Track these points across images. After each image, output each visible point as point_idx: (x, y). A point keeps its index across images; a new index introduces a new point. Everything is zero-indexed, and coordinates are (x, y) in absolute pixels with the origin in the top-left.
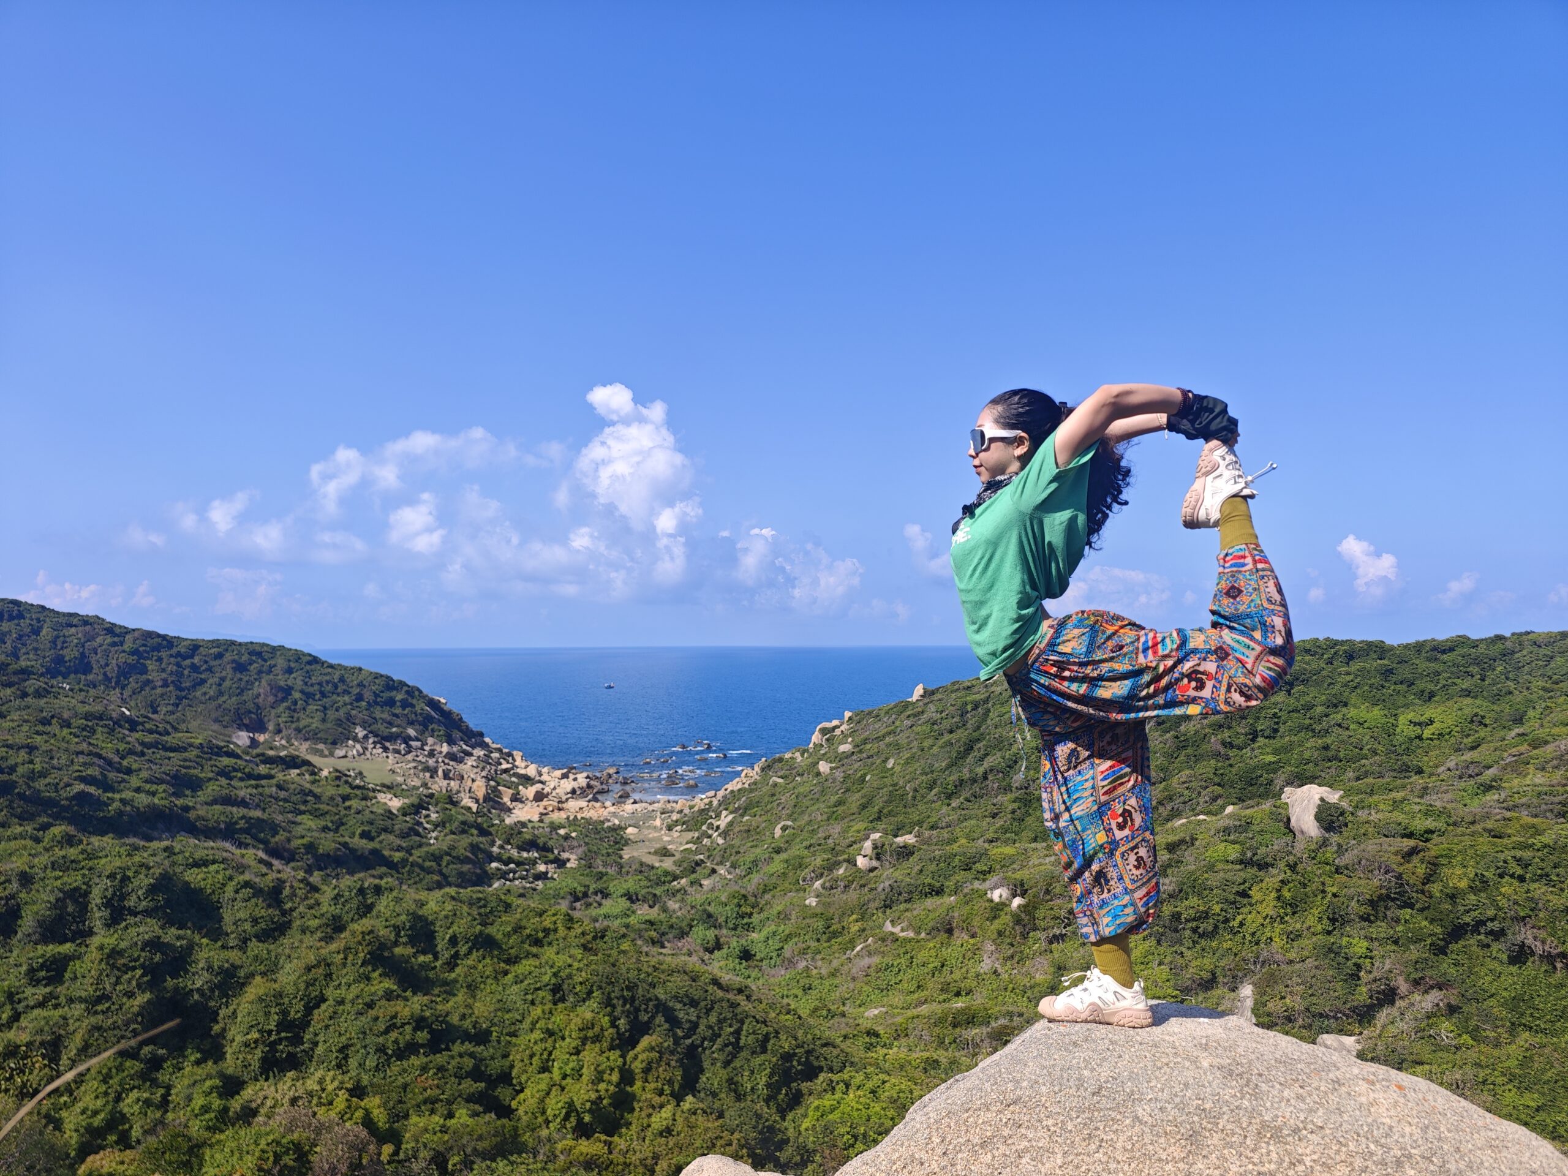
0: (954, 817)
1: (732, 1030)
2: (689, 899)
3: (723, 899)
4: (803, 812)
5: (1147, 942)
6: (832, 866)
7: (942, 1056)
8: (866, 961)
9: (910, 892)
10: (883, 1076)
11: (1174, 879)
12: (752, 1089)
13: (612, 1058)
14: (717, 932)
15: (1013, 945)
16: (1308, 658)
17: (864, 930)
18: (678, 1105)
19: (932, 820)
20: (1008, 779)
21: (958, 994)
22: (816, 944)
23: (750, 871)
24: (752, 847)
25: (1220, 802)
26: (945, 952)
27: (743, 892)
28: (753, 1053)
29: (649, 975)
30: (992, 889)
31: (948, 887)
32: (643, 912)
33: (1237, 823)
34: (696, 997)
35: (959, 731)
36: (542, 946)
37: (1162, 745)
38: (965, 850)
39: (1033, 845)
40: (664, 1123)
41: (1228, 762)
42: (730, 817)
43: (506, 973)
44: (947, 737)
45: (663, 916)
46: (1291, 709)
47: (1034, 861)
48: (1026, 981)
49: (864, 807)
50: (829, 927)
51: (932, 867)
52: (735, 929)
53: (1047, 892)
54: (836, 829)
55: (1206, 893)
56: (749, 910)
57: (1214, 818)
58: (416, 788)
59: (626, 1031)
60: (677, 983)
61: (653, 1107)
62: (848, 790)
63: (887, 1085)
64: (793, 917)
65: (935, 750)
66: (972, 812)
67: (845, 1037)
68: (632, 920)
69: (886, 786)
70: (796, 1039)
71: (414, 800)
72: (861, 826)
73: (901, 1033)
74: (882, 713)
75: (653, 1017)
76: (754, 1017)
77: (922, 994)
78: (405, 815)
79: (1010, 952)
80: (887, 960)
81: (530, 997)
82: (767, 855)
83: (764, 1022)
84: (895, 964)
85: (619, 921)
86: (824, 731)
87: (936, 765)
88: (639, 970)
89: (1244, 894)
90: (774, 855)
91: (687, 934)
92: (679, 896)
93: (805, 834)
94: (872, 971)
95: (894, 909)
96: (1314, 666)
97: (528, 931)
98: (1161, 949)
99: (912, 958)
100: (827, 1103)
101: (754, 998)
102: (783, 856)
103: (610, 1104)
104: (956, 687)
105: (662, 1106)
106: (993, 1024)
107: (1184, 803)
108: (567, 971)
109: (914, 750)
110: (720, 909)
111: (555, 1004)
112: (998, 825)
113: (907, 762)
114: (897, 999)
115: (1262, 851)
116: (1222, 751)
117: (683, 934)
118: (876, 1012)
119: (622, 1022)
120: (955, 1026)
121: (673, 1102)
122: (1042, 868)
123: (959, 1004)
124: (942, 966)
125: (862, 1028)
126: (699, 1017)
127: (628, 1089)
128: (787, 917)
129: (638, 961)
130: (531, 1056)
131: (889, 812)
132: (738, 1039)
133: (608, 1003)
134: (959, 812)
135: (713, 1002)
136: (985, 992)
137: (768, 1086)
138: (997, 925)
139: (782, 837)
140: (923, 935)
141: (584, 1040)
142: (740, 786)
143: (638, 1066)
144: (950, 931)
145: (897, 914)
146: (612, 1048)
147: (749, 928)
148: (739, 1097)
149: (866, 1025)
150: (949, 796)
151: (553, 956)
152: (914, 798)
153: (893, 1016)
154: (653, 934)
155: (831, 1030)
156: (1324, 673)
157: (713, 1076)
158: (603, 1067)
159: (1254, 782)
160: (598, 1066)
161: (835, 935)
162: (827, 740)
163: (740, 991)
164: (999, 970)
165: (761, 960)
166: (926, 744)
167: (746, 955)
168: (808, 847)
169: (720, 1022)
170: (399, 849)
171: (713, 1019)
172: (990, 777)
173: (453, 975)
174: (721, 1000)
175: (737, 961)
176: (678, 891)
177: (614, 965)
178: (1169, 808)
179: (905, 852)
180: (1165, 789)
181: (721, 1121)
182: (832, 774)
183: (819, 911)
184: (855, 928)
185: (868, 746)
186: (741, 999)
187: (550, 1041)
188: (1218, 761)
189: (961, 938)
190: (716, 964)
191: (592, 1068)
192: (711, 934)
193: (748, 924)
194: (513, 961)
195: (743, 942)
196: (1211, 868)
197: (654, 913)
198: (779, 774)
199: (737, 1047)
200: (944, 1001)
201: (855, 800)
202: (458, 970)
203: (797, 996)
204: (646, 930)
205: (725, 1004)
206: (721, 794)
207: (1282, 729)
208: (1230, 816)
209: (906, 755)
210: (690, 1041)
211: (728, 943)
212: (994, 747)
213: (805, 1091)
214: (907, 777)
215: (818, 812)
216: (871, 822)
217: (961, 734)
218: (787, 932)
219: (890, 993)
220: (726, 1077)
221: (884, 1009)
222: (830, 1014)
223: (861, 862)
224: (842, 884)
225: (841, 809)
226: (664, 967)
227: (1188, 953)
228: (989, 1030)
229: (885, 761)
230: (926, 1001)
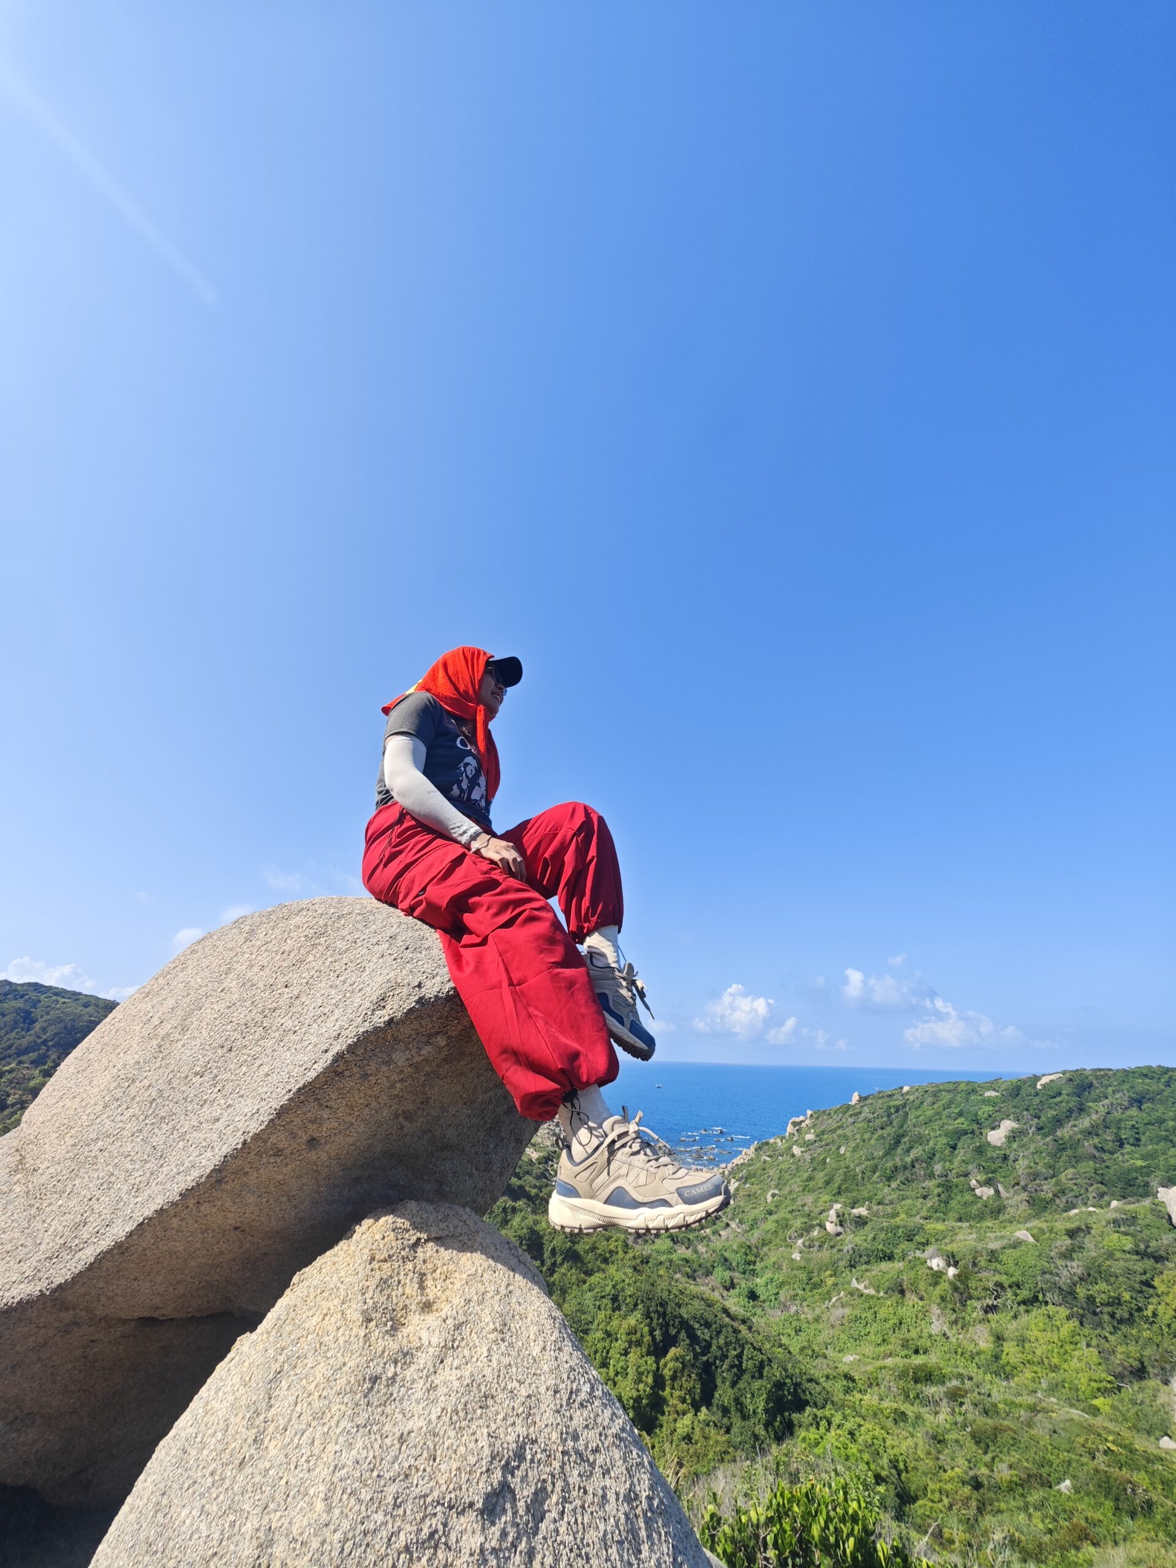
0: (894, 1196)
1: (736, 1353)
2: (712, 1245)
3: (735, 1247)
4: (785, 1184)
5: (1071, 1322)
6: (808, 1229)
7: (910, 1410)
8: (840, 1312)
9: (868, 1256)
10: (859, 1420)
11: (1080, 1263)
12: (754, 1411)
13: (649, 1362)
14: (731, 1274)
15: (955, 1311)
16: (1147, 1081)
17: (837, 1284)
18: (696, 1415)
19: (879, 1197)
20: (930, 1168)
21: (916, 1352)
22: (803, 1292)
23: (752, 1227)
24: (752, 1208)
25: (1106, 1198)
26: (901, 1311)
27: (748, 1243)
28: (753, 1377)
29: (676, 1297)
30: (931, 1258)
31: (897, 1254)
32: (682, 1252)
33: (1124, 1217)
34: (709, 1320)
35: (889, 1128)
36: (608, 1264)
37: (1045, 1147)
38: (905, 1223)
39: (959, 1224)
40: (686, 1430)
41: (1104, 1164)
42: (737, 1184)
43: (585, 1282)
44: (880, 1132)
45: (695, 1256)
46: (1146, 1122)
47: (960, 1237)
48: (971, 1347)
49: (827, 1183)
50: (810, 1279)
51: (882, 1236)
52: (744, 1273)
53: (975, 1264)
54: (809, 1199)
55: (1112, 1279)
56: (753, 1259)
57: (1102, 1211)
58: (547, 1146)
59: (661, 1341)
60: (697, 1306)
61: (677, 1412)
62: (815, 1169)
63: (863, 1429)
64: (784, 1267)
65: (873, 1142)
66: (908, 1193)
67: (827, 1377)
68: (674, 1257)
69: (841, 1168)
70: (786, 1371)
71: (545, 1154)
72: (827, 1198)
73: (873, 1382)
74: (833, 1113)
75: (678, 1332)
76: (752, 1344)
77: (887, 1348)
78: (540, 1164)
79: (953, 1317)
80: (857, 1312)
81: (598, 1303)
82: (763, 1216)
83: (760, 1350)
84: (863, 1317)
85: (665, 1256)
86: (795, 1124)
87: (876, 1154)
88: (670, 1292)
89: (1148, 1284)
90: (768, 1216)
91: (711, 1273)
92: (705, 1242)
93: (788, 1202)
94: (845, 1321)
95: (858, 1268)
96: (1154, 1088)
97: (600, 1251)
98: (1086, 1331)
99: (875, 1313)
100: (812, 1437)
101: (754, 1329)
102: (774, 1217)
103: (647, 1405)
104: (881, 1095)
105: (684, 1414)
106: (948, 1384)
107: (1076, 1197)
108: (621, 1285)
109: (858, 1141)
110: (733, 1256)
111: (614, 1311)
112: (929, 1205)
113: (854, 1150)
114: (868, 1349)
115: (1153, 1244)
116: (1097, 1154)
117: (708, 1273)
118: (852, 1359)
119: (657, 1333)
120: (916, 1382)
121: (692, 1412)
122: (967, 1243)
123: (918, 1360)
124: (901, 1323)
125: (840, 1371)
126: (711, 1338)
127: (661, 1393)
128: (780, 1268)
129: (670, 1284)
130: (596, 1352)
131: (847, 1188)
132: (741, 1363)
133: (647, 1315)
134: (898, 1192)
135: (721, 1326)
136: (939, 1353)
137: (766, 1411)
138: (938, 1291)
139: (772, 1202)
140: (882, 1294)
141: (630, 1343)
142: (742, 1161)
143: (667, 1373)
144: (902, 1292)
145: (860, 1273)
146: (649, 1354)
147: (754, 1273)
148: (745, 1417)
149: (843, 1368)
150: (889, 1179)
151: (614, 1272)
152: (863, 1178)
153: (865, 1364)
154: (688, 1270)
155: (817, 1369)
156: (1165, 1094)
157: (724, 1394)
158: (642, 1369)
159: (1132, 1183)
160: (639, 1367)
161: (816, 1286)
162: (797, 1130)
163: (744, 1322)
164: (948, 1334)
165: (764, 1302)
166: (866, 1136)
167: (753, 1296)
168: (791, 1212)
169: (727, 1344)
170: (535, 1187)
171: (722, 1341)
172: (917, 1165)
173: (552, 1279)
174: (726, 1326)
175: (746, 1299)
176: (705, 1238)
177: (653, 1285)
178: (1064, 1200)
179: (861, 1222)
180: (1056, 1184)
181: (727, 1436)
182: (803, 1156)
183: (803, 1264)
184: (830, 1282)
185: (826, 1136)
186: (742, 1328)
187: (608, 1341)
188: (1095, 1163)
189: (911, 1299)
190: (731, 1300)
191: (634, 1368)
192: (727, 1274)
193: (754, 1270)
194: (589, 1273)
195: (750, 1284)
196: (1110, 1255)
197: (688, 1253)
198: (768, 1154)
199: (741, 1372)
200: (906, 1356)
201: (821, 1177)
202: (556, 1276)
203: (790, 1335)
204: (683, 1266)
205: (730, 1329)
206: (730, 1166)
207: (1143, 1138)
208: (1116, 1210)
209: (853, 1144)
210: (705, 1358)
211: (739, 1284)
212: (916, 1142)
213: (796, 1422)
214: (856, 1162)
215: (796, 1185)
216: (834, 1195)
217: (889, 1130)
218: (780, 1280)
219: (862, 1343)
220: (733, 1396)
221: (857, 1357)
222: (815, 1355)
223: (830, 1228)
224: (817, 1244)
225: (811, 1184)
226: (688, 1292)
227: (1111, 1338)
228: (945, 1389)
229: (838, 1148)
230: (890, 1355)
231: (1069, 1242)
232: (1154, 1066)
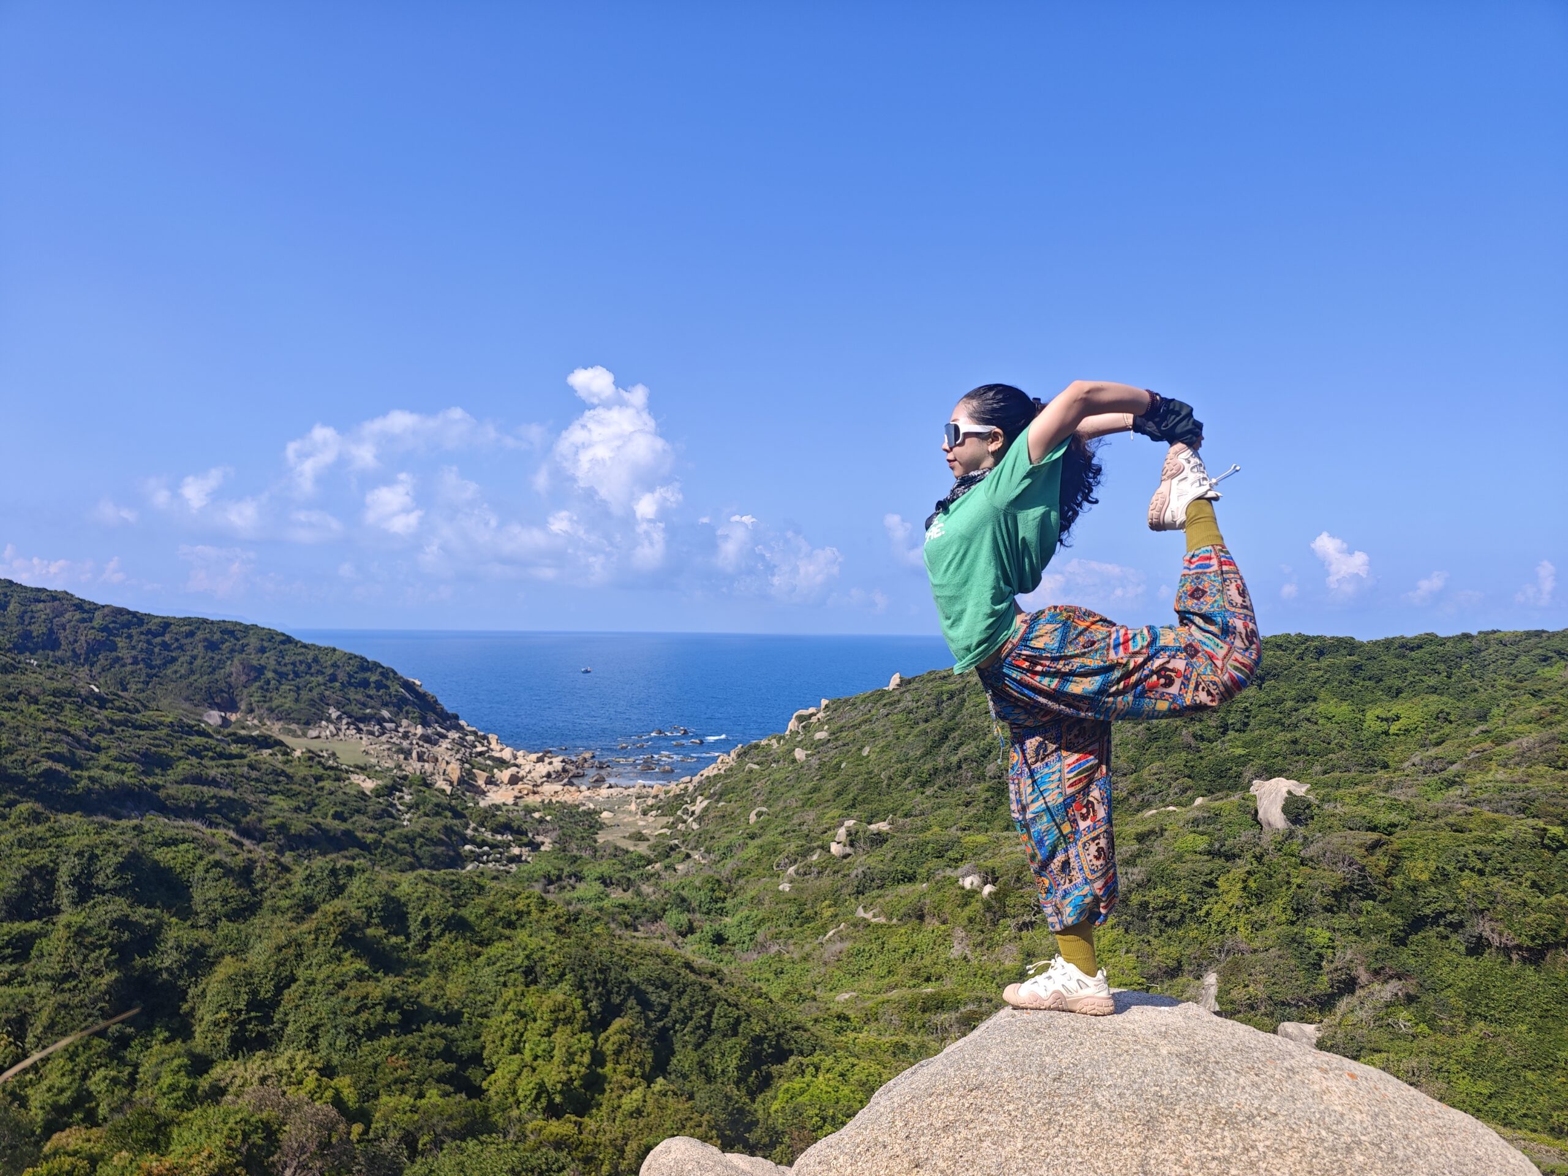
0: (928, 805)
1: (703, 1013)
2: (663, 884)
3: (697, 884)
4: (778, 798)
5: (1115, 931)
6: (806, 852)
7: (912, 1040)
8: (838, 946)
9: (883, 879)
10: (852, 1060)
11: (1143, 869)
12: (723, 1071)
13: (583, 1040)
14: (690, 916)
15: (983, 932)
16: (1278, 653)
17: (836, 915)
18: (649, 1087)
19: (906, 808)
20: (981, 768)
21: (928, 979)
22: (789, 929)
23: (724, 856)
24: (726, 832)
25: (1189, 793)
26: (916, 938)
27: (717, 877)
28: (724, 1036)
29: (621, 958)
30: (963, 877)
31: (920, 874)
32: (617, 895)
33: (1206, 815)
34: (668, 981)
35: (935, 720)
36: (515, 928)
37: (1134, 737)
38: (938, 838)
39: (1005, 834)
40: (635, 1104)
41: (1198, 755)
42: (706, 803)
43: (478, 955)
44: (922, 726)
45: (636, 900)
46: (1261, 703)
47: (1006, 849)
48: (995, 967)
49: (839, 794)
50: (801, 912)
51: (905, 854)
52: (708, 913)
53: (1018, 880)
54: (810, 816)
55: (1174, 882)
56: (722, 895)
57: (1184, 809)
58: (389, 770)
59: (598, 1013)
60: (650, 967)
61: (624, 1089)
62: (823, 777)
63: (857, 1068)
64: (767, 902)
65: (910, 738)
66: (946, 801)
67: (816, 1021)
68: (606, 903)
69: (861, 774)
70: (767, 1022)
71: (388, 782)
72: (835, 813)
73: (870, 1017)
74: (859, 702)
75: (625, 1000)
76: (726, 1000)
77: (893, 979)
78: (378, 796)
79: (980, 939)
80: (859, 945)
81: (502, 979)
82: (741, 841)
83: (736, 1006)
84: (867, 949)
85: (593, 904)
86: (801, 719)
87: (911, 754)
88: (612, 953)
89: (1211, 884)
90: (748, 841)
91: (661, 918)
92: (653, 881)
93: (780, 820)
94: (843, 956)
95: (867, 895)
96: (1285, 661)
97: (501, 914)
98: (1129, 938)
99: (883, 943)
100: (797, 1086)
101: (726, 981)
102: (758, 842)
103: (581, 1086)
104: (932, 677)
105: (632, 1088)
106: (962, 1009)
107: (1155, 794)
108: (540, 953)
109: (889, 739)
110: (694, 894)
111: (527, 986)
112: (970, 814)
113: (883, 750)
114: (868, 984)
115: (1230, 842)
116: (1193, 743)
117: (656, 918)
118: (847, 996)
119: (594, 1004)
120: (924, 1011)
121: (644, 1084)
122: (1013, 856)
123: (929, 989)
124: (913, 952)
125: (833, 1012)
126: (671, 1000)
127: (599, 1070)
128: (760, 902)
129: (611, 944)
130: (503, 1038)
131: (864, 799)
132: (709, 1022)
133: (580, 985)
134: (933, 800)
135: (686, 986)
136: (954, 978)
137: (739, 1068)
138: (968, 911)
139: (756, 823)
140: (895, 921)
141: (556, 1022)
142: (715, 772)
143: (609, 1048)
144: (921, 917)
145: (870, 900)
146: (583, 1030)
147: (722, 912)
148: (710, 1079)
149: (836, 1009)
150: (923, 785)
151: (526, 938)
152: (889, 786)
153: (864, 1001)
154: (627, 917)
155: (802, 1014)
156: (1295, 668)
157: (684, 1058)
158: (574, 1049)
159: (1223, 774)
160: (570, 1047)
161: (808, 920)
162: (804, 727)
163: (712, 975)
164: (969, 957)
165: (734, 945)
166: (901, 733)
167: (719, 939)
168: (782, 834)
169: (692, 1005)
170: (372, 830)
171: (685, 1002)
172: (964, 766)
173: (425, 957)
174: (693, 983)
175: (710, 945)
176: (652, 875)
177: (587, 948)
178: (1140, 799)
179: (879, 839)
180: (1136, 780)
181: (691, 1102)
182: (807, 761)
183: (792, 896)
184: (827, 913)
185: (844, 734)
186: (713, 982)
187: (522, 1022)
188: (1189, 753)
189: (932, 924)
190: (689, 948)
191: (564, 1050)
192: (684, 918)
193: (722, 909)
194: (486, 943)
195: (716, 926)
196: (1179, 858)
197: (627, 897)
198: (755, 760)
199: (708, 1030)
200: (914, 986)
201: (830, 787)
202: (430, 951)
203: (768, 980)
204: (620, 913)
205: (697, 988)
206: (696, 779)
207: (1252, 722)
208: (1199, 808)
209: (882, 743)
210: (661, 1024)
211: (701, 927)
212: (969, 737)
213: (775, 1074)
214: (882, 765)
215: (794, 798)
216: (846, 809)
217: (936, 723)
218: (760, 917)
219: (861, 978)
220: (696, 1059)
221: (854, 994)
222: (801, 998)
223: (835, 848)
224: (816, 870)
225: (815, 796)
226: (637, 950)
227: (1154, 942)
228: (958, 1015)
229: (861, 749)
230: (896, 986)
231: (1136, 846)
232: (1293, 634)
